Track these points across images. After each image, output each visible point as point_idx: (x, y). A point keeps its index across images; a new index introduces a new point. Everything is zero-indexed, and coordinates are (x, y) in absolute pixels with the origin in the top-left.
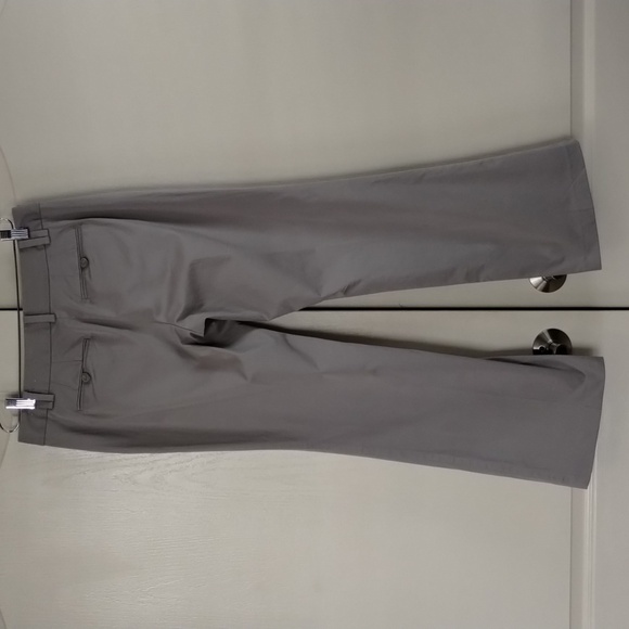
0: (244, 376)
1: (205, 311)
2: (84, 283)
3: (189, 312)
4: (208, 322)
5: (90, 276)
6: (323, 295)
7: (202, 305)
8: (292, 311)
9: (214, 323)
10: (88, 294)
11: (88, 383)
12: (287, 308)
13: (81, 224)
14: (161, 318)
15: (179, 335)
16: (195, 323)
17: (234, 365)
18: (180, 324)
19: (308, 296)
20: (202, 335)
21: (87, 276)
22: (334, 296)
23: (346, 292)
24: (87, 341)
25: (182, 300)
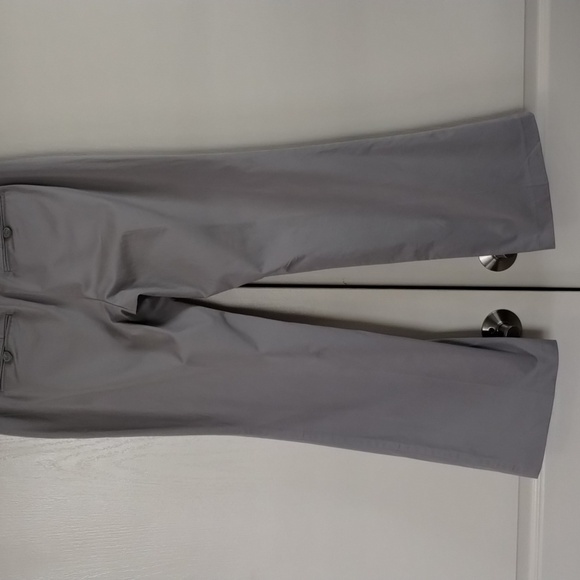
0: (180, 358)
1: (137, 287)
2: (6, 253)
3: (120, 287)
4: (141, 298)
5: (13, 248)
6: (265, 271)
7: (134, 281)
8: (231, 287)
9: (147, 300)
10: (10, 267)
11: (9, 363)
12: (226, 285)
13: (4, 191)
14: (90, 293)
15: (107, 309)
16: (127, 300)
17: (168, 344)
18: (110, 300)
19: (249, 273)
20: (134, 312)
21: (10, 247)
22: (275, 272)
23: (289, 268)
24: (9, 317)
25: (113, 275)
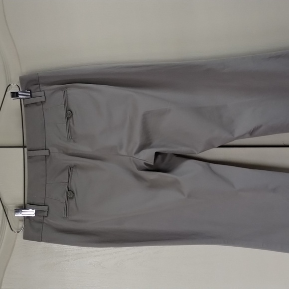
0: (182, 193)
1: (152, 147)
2: (69, 128)
3: (142, 147)
4: (157, 154)
5: (73, 124)
6: (236, 135)
7: (150, 144)
8: (213, 147)
9: (159, 156)
10: (71, 135)
11: (72, 198)
12: (210, 146)
13: (67, 88)
14: (123, 152)
15: (134, 162)
16: (147, 156)
17: (175, 184)
18: (136, 156)
19: (223, 136)
20: (152, 164)
21: (71, 124)
22: (242, 136)
23: (252, 134)
24: (71, 168)
25: (137, 140)
